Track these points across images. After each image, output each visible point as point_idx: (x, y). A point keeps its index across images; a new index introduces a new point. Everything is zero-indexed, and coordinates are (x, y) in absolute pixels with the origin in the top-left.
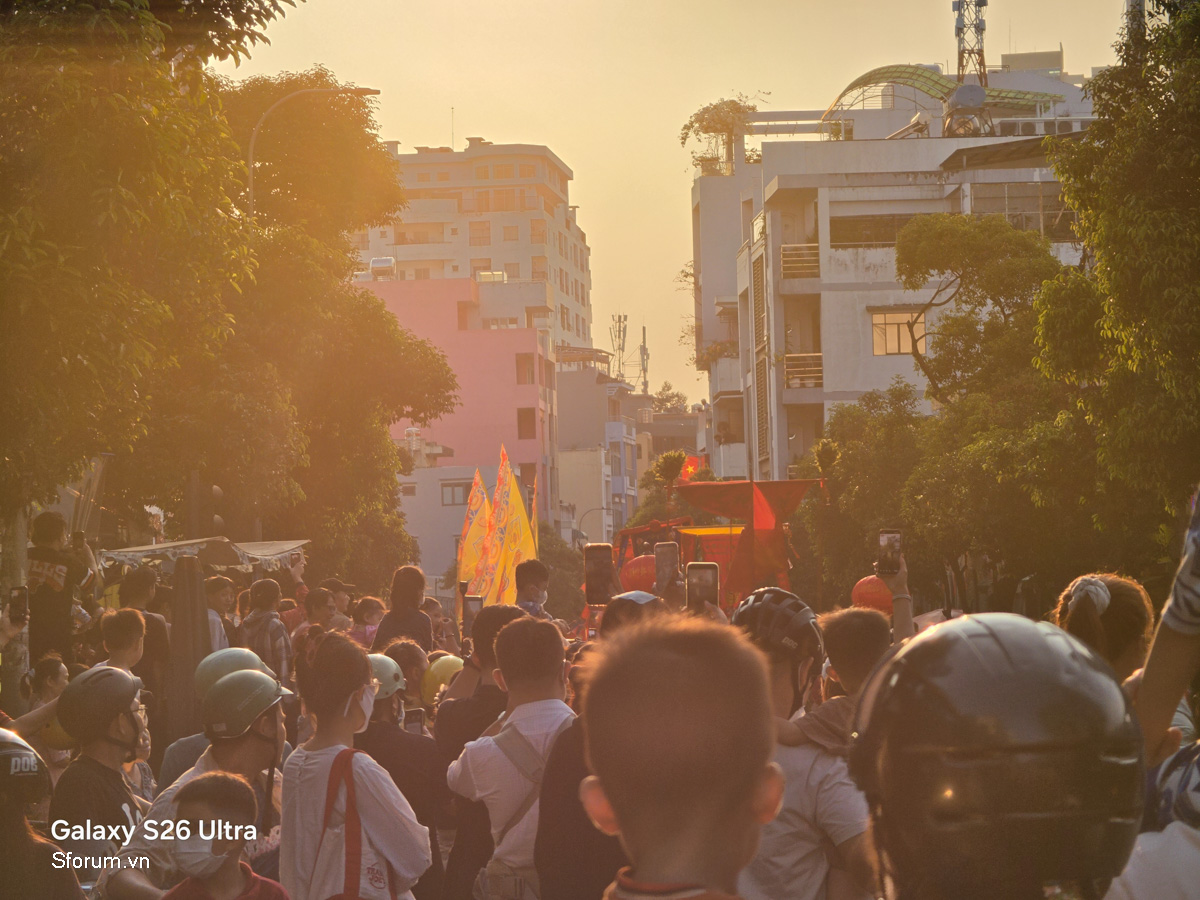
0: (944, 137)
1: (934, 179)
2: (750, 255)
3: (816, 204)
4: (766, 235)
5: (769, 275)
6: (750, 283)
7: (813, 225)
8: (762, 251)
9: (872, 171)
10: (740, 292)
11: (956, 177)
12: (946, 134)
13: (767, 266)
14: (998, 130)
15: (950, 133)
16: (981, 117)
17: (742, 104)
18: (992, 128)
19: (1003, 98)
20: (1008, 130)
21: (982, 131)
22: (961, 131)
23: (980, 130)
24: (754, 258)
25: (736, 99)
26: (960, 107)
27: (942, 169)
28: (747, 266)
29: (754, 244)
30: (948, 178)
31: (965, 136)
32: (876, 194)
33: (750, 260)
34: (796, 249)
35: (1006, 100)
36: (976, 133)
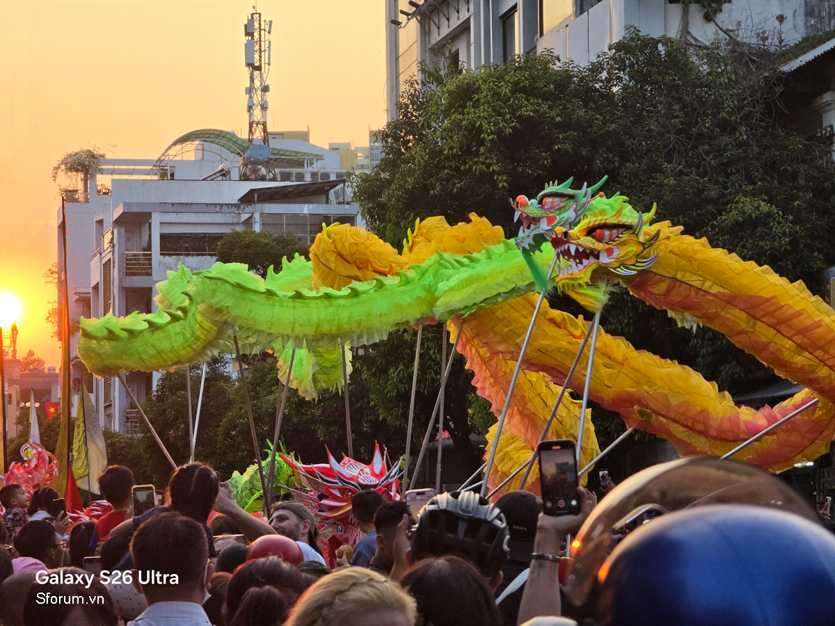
0: (240, 180)
1: (234, 209)
2: (101, 259)
3: (150, 224)
4: (114, 245)
5: (115, 273)
6: (101, 279)
7: (147, 239)
8: (110, 256)
9: (190, 202)
10: (92, 285)
11: (250, 209)
12: (243, 178)
13: (114, 267)
14: (279, 177)
15: (245, 178)
16: (266, 167)
17: (95, 153)
18: (274, 175)
19: (282, 155)
20: (286, 177)
21: (268, 178)
22: (253, 176)
23: (266, 176)
24: (104, 261)
25: (91, 149)
26: (252, 159)
27: (239, 202)
28: (99, 267)
29: (104, 251)
30: (244, 208)
31: (255, 180)
32: (192, 218)
33: (101, 262)
34: (135, 255)
35: (284, 157)
36: (263, 179)
